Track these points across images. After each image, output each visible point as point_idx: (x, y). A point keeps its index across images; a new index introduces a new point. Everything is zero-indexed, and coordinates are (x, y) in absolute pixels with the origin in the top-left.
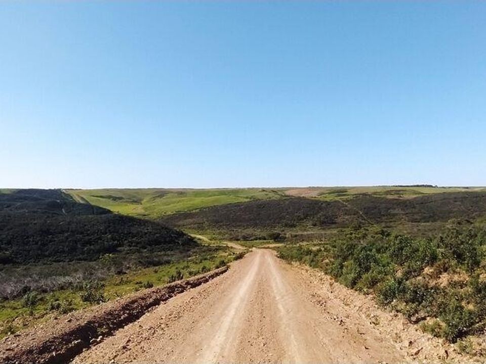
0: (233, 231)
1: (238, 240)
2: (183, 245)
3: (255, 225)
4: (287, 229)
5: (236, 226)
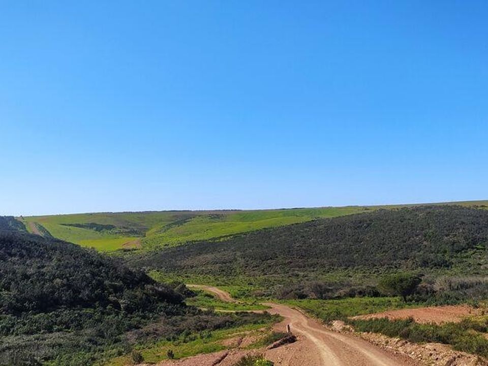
0: (297, 275)
1: (302, 297)
2: (129, 310)
3: (349, 264)
4: (432, 270)
5: (307, 266)
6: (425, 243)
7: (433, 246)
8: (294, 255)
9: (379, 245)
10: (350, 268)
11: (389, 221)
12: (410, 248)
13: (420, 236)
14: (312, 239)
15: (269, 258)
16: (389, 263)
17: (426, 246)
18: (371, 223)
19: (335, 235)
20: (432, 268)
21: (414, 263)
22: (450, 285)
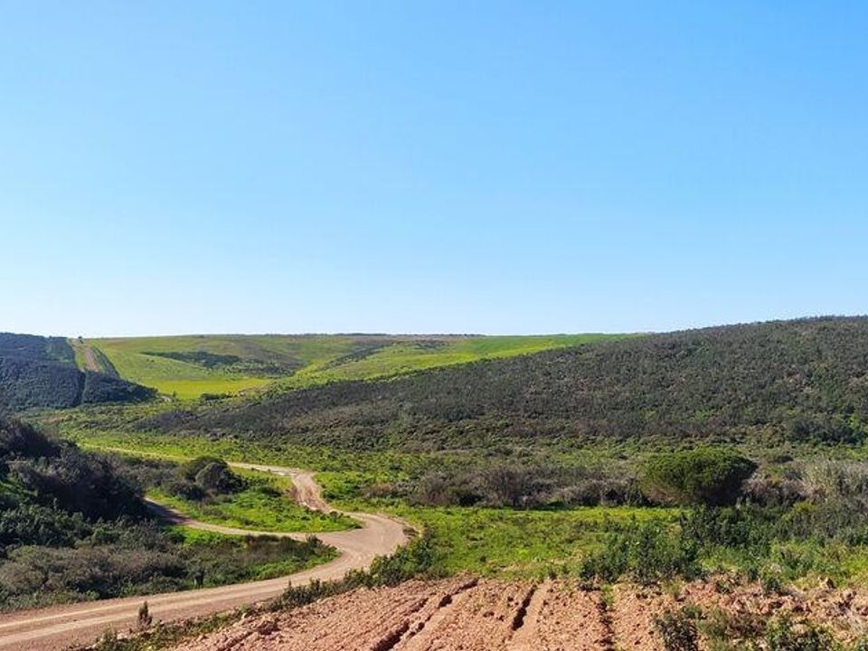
0: (508, 453)
1: (470, 500)
4: (816, 450)
5: (539, 433)
6: (807, 390)
7: (824, 398)
8: (519, 410)
9: (704, 394)
10: (630, 440)
11: (735, 346)
12: (773, 400)
13: (798, 376)
14: (565, 380)
15: (465, 414)
16: (718, 431)
17: (808, 397)
18: (696, 350)
19: (615, 370)
20: (815, 445)
21: (777, 431)
22: (841, 483)
